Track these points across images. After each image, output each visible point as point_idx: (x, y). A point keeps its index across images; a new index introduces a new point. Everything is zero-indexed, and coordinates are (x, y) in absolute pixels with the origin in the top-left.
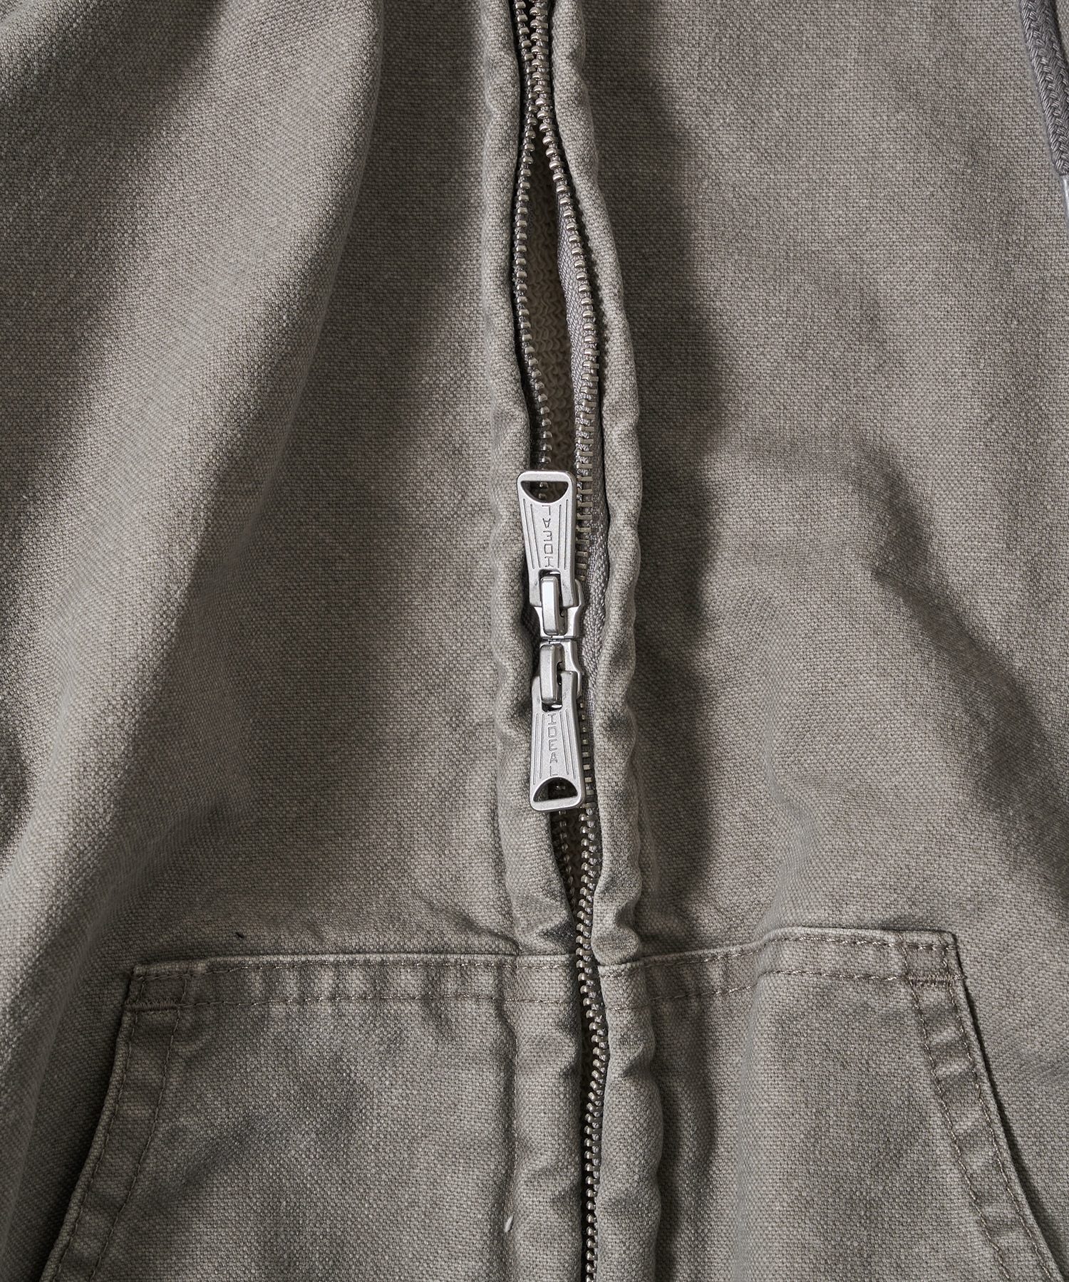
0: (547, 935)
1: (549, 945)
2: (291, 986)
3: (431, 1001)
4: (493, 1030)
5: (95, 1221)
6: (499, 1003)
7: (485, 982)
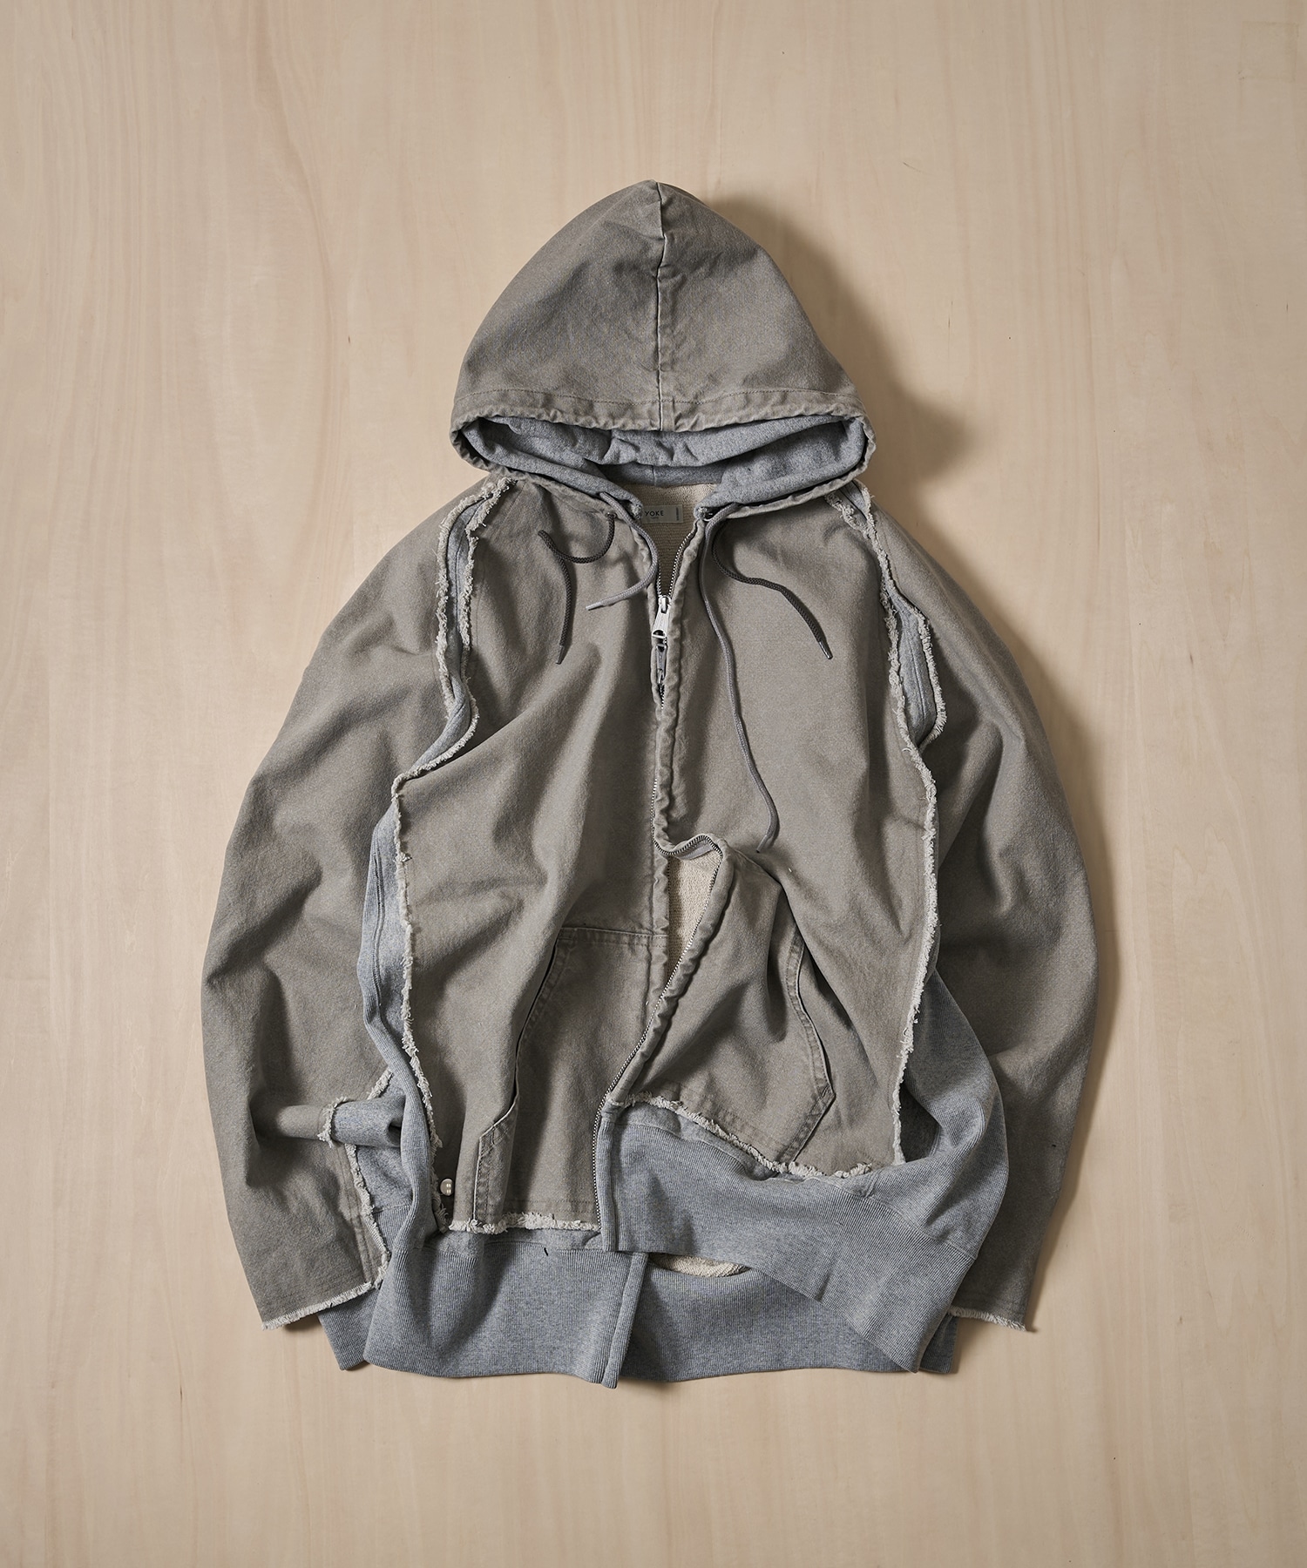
0: (662, 929)
1: (663, 932)
2: (597, 937)
3: (631, 944)
4: (646, 953)
5: (547, 990)
6: (648, 947)
7: (645, 941)
